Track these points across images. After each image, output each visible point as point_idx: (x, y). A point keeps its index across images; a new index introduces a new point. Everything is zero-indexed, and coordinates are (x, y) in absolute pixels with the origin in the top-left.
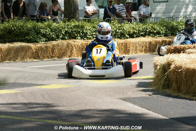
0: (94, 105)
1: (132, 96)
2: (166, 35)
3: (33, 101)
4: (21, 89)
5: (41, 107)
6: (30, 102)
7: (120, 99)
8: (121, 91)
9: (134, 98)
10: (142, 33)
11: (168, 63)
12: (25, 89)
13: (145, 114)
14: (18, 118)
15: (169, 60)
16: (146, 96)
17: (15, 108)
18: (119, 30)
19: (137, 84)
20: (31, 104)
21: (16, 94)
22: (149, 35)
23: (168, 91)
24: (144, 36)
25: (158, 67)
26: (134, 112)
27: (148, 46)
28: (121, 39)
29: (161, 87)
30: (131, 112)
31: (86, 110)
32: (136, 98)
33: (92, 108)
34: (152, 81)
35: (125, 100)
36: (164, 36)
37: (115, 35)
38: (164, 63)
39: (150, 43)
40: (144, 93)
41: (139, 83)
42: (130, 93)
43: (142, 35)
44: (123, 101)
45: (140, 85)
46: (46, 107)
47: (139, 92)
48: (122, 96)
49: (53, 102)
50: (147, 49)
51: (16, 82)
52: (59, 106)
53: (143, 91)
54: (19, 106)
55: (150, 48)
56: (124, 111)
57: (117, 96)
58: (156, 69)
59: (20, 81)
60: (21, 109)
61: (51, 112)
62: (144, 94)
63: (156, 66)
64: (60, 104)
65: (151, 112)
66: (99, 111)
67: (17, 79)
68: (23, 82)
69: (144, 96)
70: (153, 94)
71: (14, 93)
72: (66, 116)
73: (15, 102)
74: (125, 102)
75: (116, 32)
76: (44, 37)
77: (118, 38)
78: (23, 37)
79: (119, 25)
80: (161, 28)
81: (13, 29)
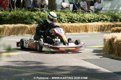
0: (66, 63)
1: (90, 58)
2: (111, 21)
3: (28, 60)
5: (34, 64)
6: (27, 60)
7: (83, 60)
10: (96, 20)
11: (112, 38)
13: (98, 69)
14: (19, 70)
15: (113, 36)
16: (98, 58)
17: (18, 64)
18: (82, 17)
19: (93, 51)
20: (27, 61)
21: (18, 55)
22: (100, 21)
23: (112, 56)
24: (97, 21)
26: (91, 68)
27: (99, 28)
28: (83, 23)
29: (108, 53)
30: (89, 68)
31: (62, 66)
32: (92, 59)
33: (65, 65)
34: (102, 49)
35: (85, 60)
36: (110, 22)
37: (79, 20)
38: (110, 38)
39: (101, 26)
40: (97, 56)
41: (94, 50)
42: (88, 56)
43: (96, 21)
45: (95, 51)
46: (36, 64)
47: (94, 56)
48: (83, 58)
49: (41, 61)
50: (99, 29)
52: (44, 63)
53: (96, 55)
54: (20, 63)
55: (101, 29)
56: (85, 67)
57: (80, 58)
58: (105, 42)
60: (21, 65)
61: (39, 67)
62: (97, 57)
63: (105, 40)
65: (102, 68)
66: (70, 67)
69: (97, 58)
70: (103, 57)
71: (17, 55)
72: (49, 70)
73: (17, 60)
74: (85, 62)
75: (80, 19)
76: (36, 21)
77: (81, 22)
78: (22, 21)
79: (82, 15)
80: (108, 16)
81: (16, 15)
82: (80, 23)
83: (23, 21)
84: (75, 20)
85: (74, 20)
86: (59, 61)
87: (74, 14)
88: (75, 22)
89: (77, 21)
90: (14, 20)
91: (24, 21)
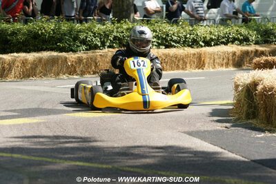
0: (146, 141)
1: (202, 129)
2: (257, 43)
4: (46, 117)
5: (72, 142)
6: (55, 134)
7: (185, 132)
8: (187, 121)
9: (205, 131)
10: (224, 40)
11: (254, 82)
12: (51, 117)
14: (37, 159)
15: (256, 78)
16: (221, 129)
17: (36, 143)
18: (190, 34)
19: (211, 111)
20: (57, 137)
21: (39, 124)
22: (233, 42)
24: (226, 44)
25: (240, 88)
27: (231, 58)
28: (192, 47)
29: (243, 116)
31: (135, 147)
32: (207, 131)
33: (144, 144)
34: (231, 107)
35: (190, 134)
36: (255, 44)
37: (184, 42)
38: (248, 82)
39: (234, 54)
40: (219, 124)
41: (213, 110)
42: (199, 124)
43: (223, 43)
44: (188, 136)
45: (215, 113)
46: (79, 142)
47: (213, 123)
48: (187, 129)
50: (231, 62)
51: (40, 107)
53: (218, 121)
54: (41, 140)
55: (234, 60)
56: (188, 149)
57: (180, 129)
58: (236, 90)
59: (45, 106)
60: (45, 145)
61: (84, 149)
62: (219, 126)
63: (237, 86)
64: (99, 139)
67: (42, 103)
68: (50, 107)
69: (220, 128)
70: (232, 126)
71: (35, 123)
72: (105, 155)
73: (35, 135)
74: (191, 137)
75: (186, 38)
76: (84, 44)
77: (189, 46)
78: (53, 44)
79: (191, 28)
80: (250, 32)
81: (40, 32)
82: (186, 49)
83: (55, 46)
84: (175, 41)
85: (171, 40)
86: (130, 136)
87: (172, 28)
88: (175, 47)
89: (179, 43)
90: (35, 42)
91: (56, 44)
